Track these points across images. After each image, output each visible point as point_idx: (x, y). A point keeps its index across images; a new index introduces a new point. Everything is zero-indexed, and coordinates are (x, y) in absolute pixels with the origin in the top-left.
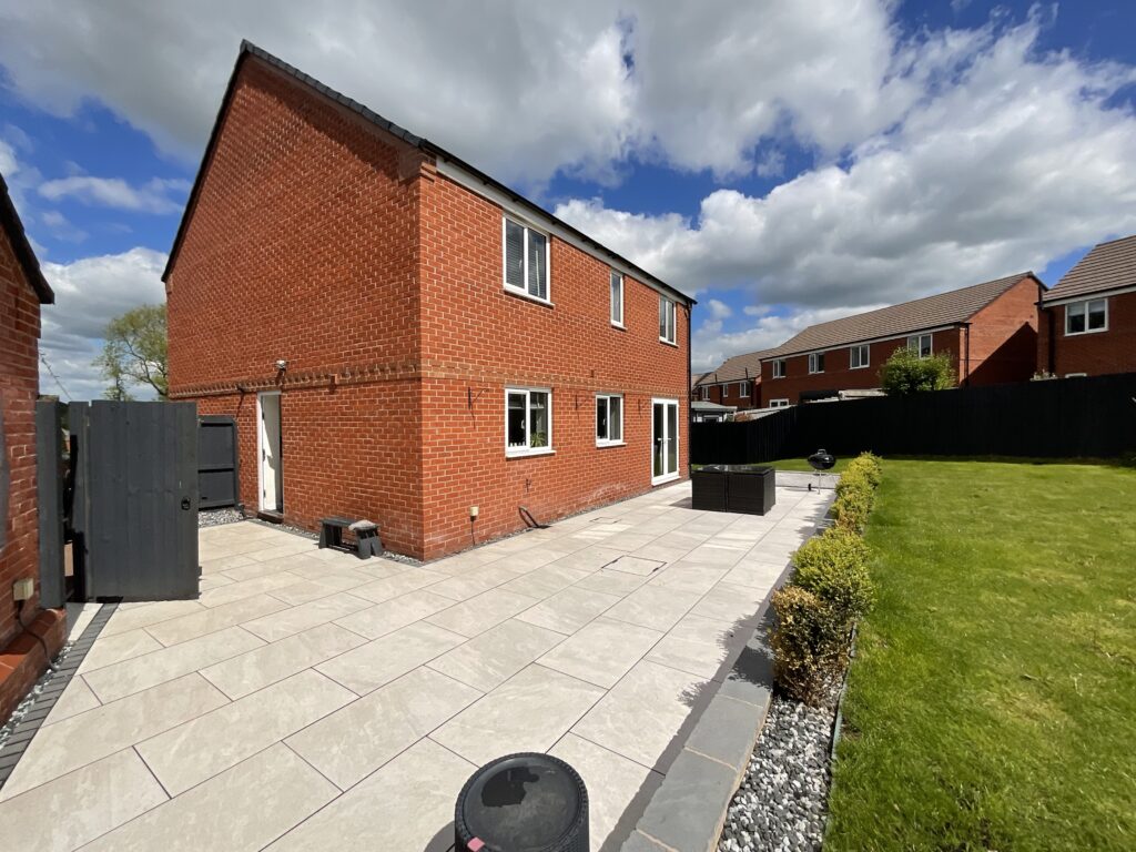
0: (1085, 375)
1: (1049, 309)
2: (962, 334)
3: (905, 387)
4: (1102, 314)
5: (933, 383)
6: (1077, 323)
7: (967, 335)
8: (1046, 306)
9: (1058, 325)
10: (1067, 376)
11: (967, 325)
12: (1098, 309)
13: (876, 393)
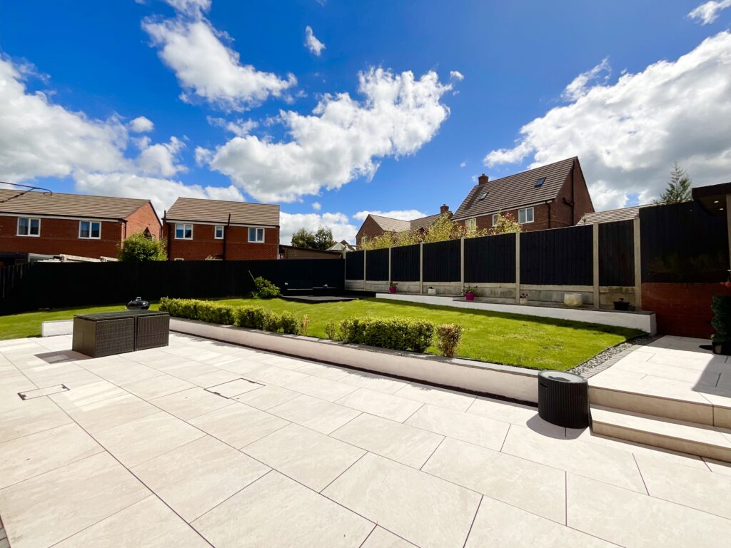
0: (183, 259)
1: (168, 224)
2: (123, 227)
3: (142, 257)
4: (190, 231)
5: (157, 256)
6: (180, 233)
7: (125, 228)
8: (167, 221)
9: (172, 232)
10: (175, 259)
11: (125, 222)
12: (188, 229)
13: (115, 260)
